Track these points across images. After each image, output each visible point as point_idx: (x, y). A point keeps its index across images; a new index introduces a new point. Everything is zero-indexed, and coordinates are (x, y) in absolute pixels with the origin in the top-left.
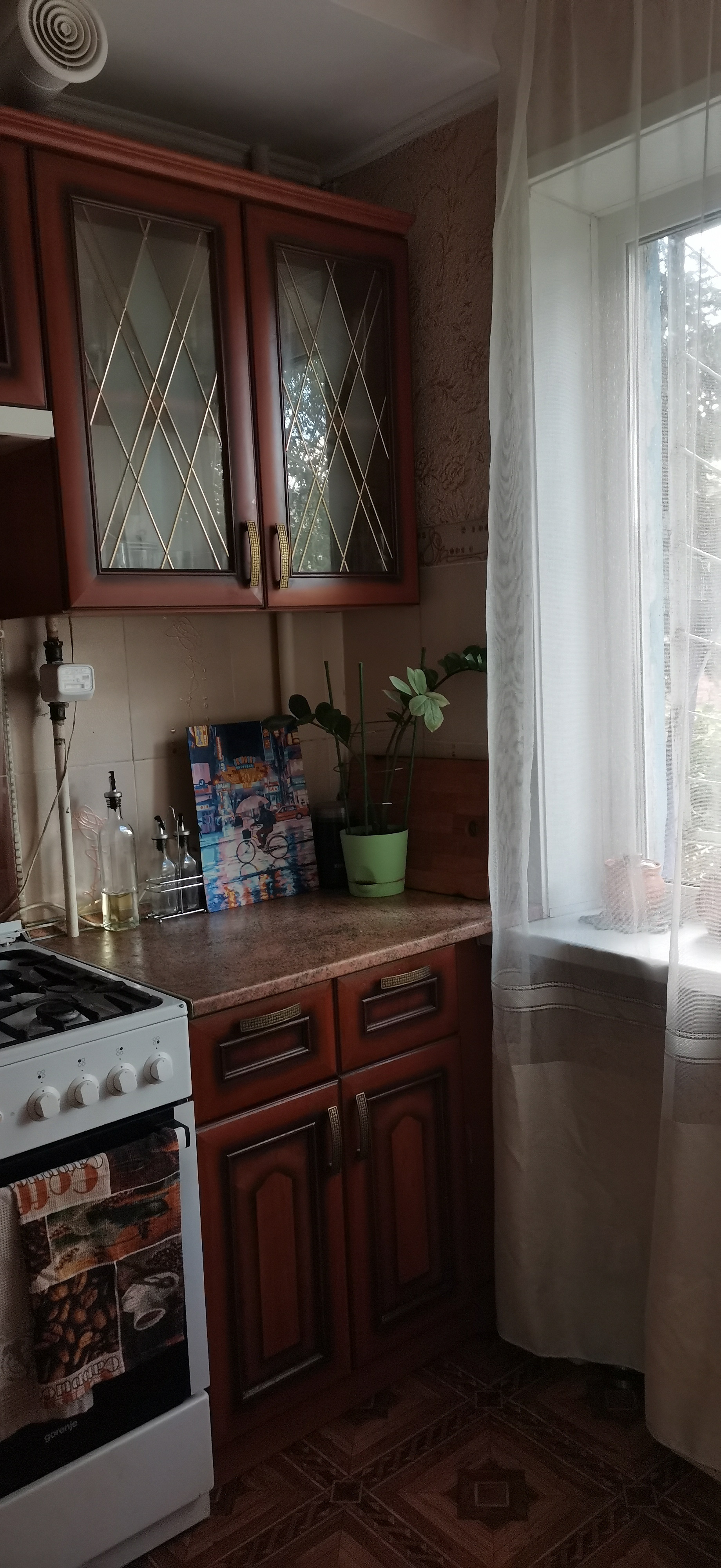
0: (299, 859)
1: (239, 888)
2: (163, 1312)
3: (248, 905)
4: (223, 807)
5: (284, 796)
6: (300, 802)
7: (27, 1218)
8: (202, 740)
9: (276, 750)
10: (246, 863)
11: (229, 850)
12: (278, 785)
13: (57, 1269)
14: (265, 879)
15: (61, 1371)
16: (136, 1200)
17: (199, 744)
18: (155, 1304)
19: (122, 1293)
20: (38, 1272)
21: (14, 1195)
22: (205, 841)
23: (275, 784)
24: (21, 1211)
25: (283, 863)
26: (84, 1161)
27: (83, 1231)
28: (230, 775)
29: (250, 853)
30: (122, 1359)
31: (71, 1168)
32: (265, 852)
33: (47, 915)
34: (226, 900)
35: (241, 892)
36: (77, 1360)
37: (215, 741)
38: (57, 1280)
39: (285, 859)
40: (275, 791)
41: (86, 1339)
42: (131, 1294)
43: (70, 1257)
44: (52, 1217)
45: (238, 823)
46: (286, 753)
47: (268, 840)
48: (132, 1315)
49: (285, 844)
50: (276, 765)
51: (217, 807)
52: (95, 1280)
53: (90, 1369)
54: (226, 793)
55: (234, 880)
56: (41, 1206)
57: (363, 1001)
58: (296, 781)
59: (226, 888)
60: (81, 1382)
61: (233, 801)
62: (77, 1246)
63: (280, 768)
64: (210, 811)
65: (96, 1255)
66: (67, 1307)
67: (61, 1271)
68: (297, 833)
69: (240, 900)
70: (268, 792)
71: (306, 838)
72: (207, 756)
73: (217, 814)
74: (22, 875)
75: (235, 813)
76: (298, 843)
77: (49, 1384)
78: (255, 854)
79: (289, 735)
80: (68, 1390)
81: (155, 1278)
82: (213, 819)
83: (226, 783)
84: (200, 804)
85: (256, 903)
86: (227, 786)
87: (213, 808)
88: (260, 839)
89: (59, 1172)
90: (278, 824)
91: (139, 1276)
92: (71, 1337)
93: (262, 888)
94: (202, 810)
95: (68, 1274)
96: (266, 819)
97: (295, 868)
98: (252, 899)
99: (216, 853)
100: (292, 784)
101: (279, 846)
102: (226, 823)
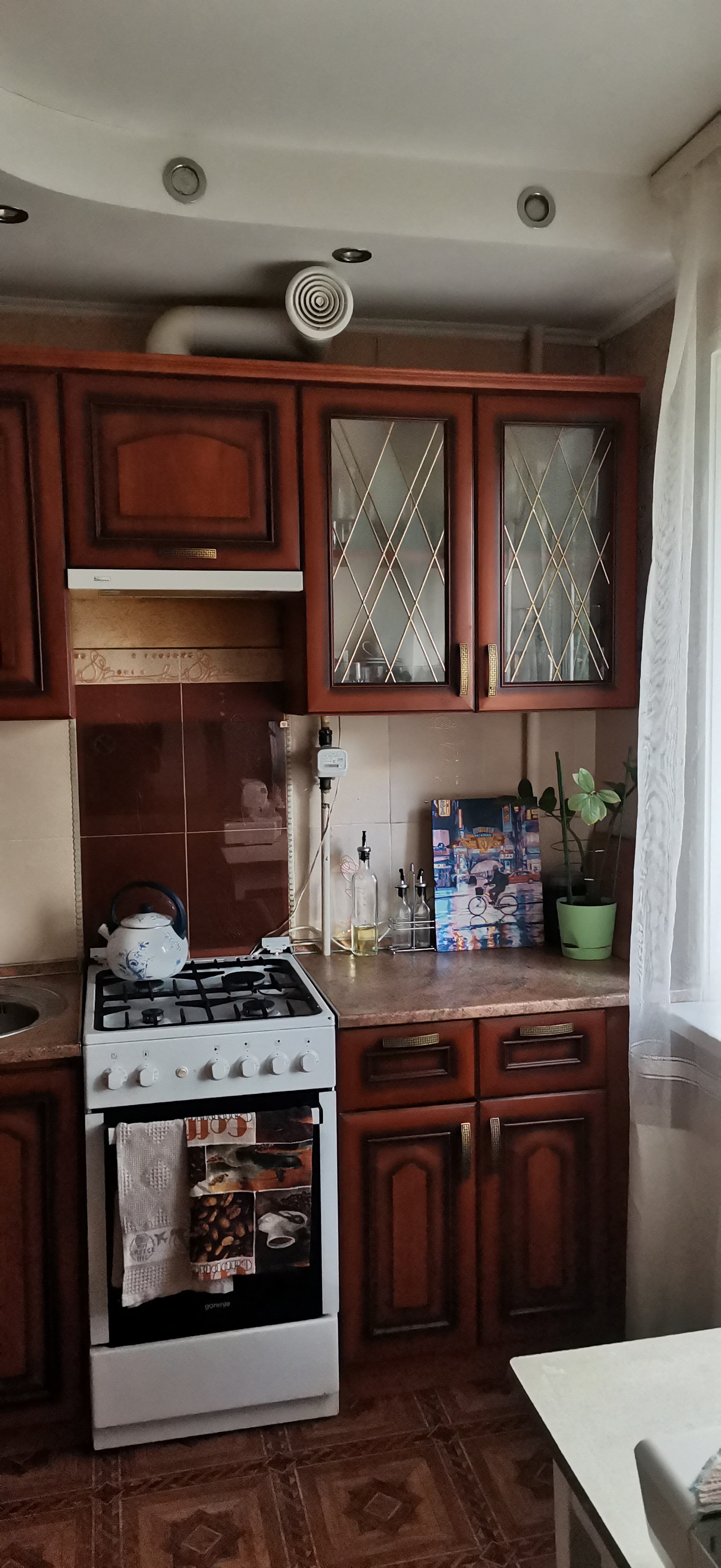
0: (527, 917)
1: (468, 935)
2: (293, 1241)
3: (475, 950)
4: (458, 867)
5: (517, 862)
6: (533, 868)
7: (191, 1144)
8: (445, 811)
9: (514, 824)
10: (476, 915)
11: (461, 904)
12: (513, 853)
13: (210, 1185)
14: (493, 930)
15: (204, 1257)
16: (276, 1152)
17: (441, 814)
18: (287, 1233)
19: (258, 1217)
20: (196, 1183)
21: (185, 1125)
22: (438, 893)
23: (510, 852)
24: (188, 1137)
25: (511, 919)
26: (239, 1115)
27: (232, 1162)
28: (468, 841)
29: (481, 907)
30: (254, 1263)
31: (228, 1118)
32: (495, 908)
33: (311, 936)
34: (455, 944)
35: (470, 938)
36: (217, 1253)
37: (457, 813)
38: (208, 1192)
39: (514, 915)
40: (509, 858)
41: (228, 1240)
42: (267, 1219)
43: (221, 1179)
44: (211, 1148)
45: (472, 881)
46: (524, 826)
47: (499, 897)
48: (266, 1235)
49: (515, 903)
50: (514, 835)
51: (453, 866)
52: (239, 1201)
53: (228, 1263)
54: (463, 856)
55: (463, 928)
56: (203, 1138)
57: (505, 1043)
58: (529, 850)
59: (456, 934)
60: (219, 1270)
61: (469, 863)
62: (227, 1173)
63: (516, 839)
64: (446, 870)
65: (241, 1183)
66: (215, 1213)
67: (213, 1187)
68: (527, 895)
69: (468, 945)
70: (503, 858)
71: (535, 900)
72: (448, 824)
73: (452, 872)
74: (294, 903)
75: (470, 873)
76: (528, 903)
77: (196, 1264)
78: (485, 909)
79: (529, 811)
80: (208, 1271)
81: (289, 1213)
82: (448, 875)
83: (463, 848)
84: (437, 863)
85: (482, 949)
86: (465, 850)
87: (450, 867)
88: (491, 896)
89: (219, 1118)
90: (510, 885)
91: (275, 1209)
92: (216, 1235)
93: (489, 938)
94: (439, 868)
95: (219, 1190)
96: (499, 880)
97: (522, 924)
98: (479, 945)
99: (449, 904)
100: (526, 852)
101: (508, 904)
102: (461, 881)
